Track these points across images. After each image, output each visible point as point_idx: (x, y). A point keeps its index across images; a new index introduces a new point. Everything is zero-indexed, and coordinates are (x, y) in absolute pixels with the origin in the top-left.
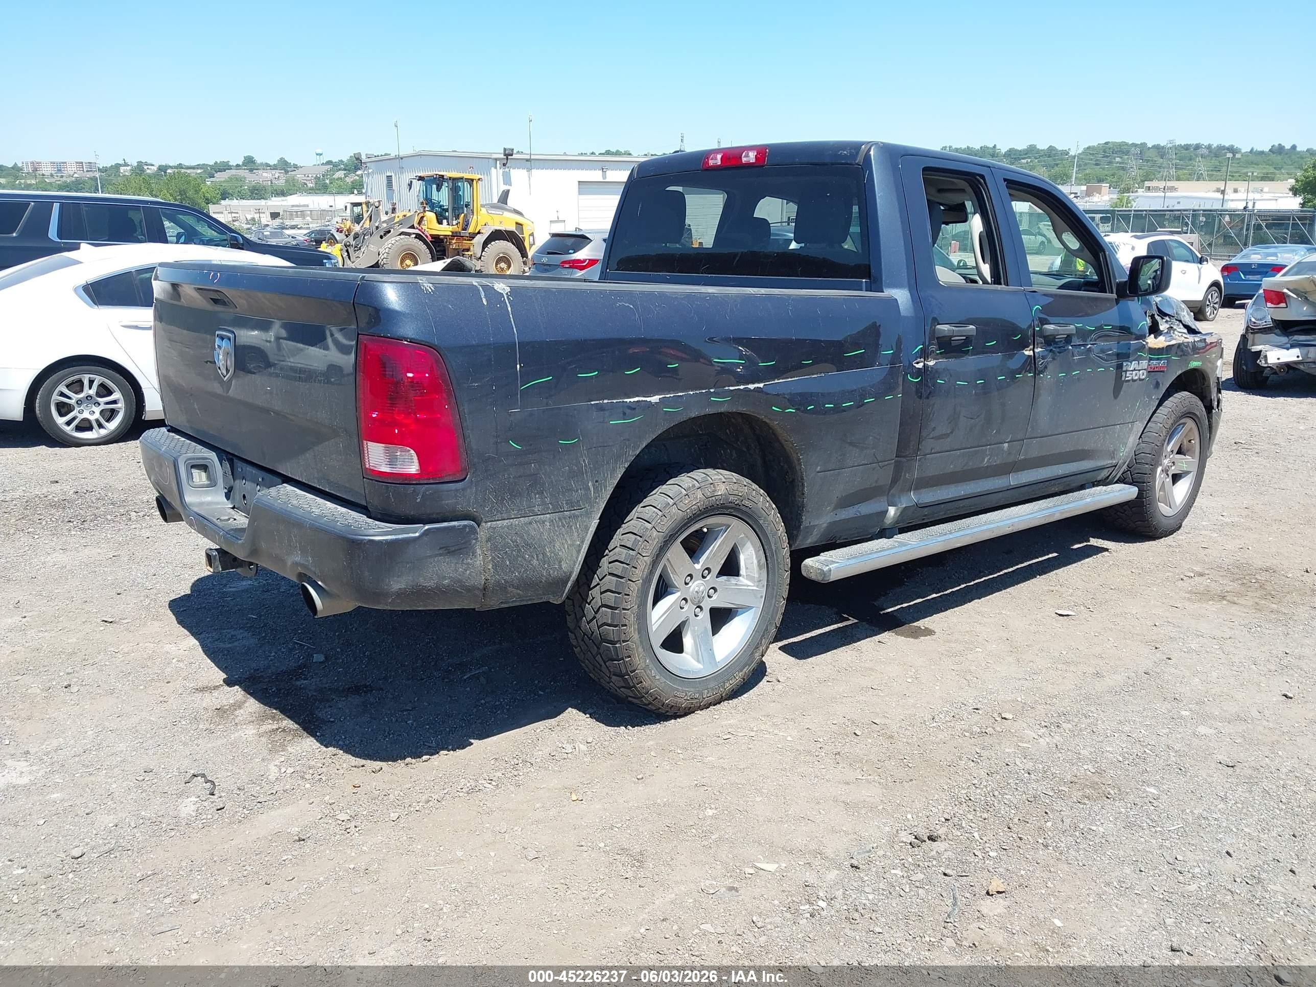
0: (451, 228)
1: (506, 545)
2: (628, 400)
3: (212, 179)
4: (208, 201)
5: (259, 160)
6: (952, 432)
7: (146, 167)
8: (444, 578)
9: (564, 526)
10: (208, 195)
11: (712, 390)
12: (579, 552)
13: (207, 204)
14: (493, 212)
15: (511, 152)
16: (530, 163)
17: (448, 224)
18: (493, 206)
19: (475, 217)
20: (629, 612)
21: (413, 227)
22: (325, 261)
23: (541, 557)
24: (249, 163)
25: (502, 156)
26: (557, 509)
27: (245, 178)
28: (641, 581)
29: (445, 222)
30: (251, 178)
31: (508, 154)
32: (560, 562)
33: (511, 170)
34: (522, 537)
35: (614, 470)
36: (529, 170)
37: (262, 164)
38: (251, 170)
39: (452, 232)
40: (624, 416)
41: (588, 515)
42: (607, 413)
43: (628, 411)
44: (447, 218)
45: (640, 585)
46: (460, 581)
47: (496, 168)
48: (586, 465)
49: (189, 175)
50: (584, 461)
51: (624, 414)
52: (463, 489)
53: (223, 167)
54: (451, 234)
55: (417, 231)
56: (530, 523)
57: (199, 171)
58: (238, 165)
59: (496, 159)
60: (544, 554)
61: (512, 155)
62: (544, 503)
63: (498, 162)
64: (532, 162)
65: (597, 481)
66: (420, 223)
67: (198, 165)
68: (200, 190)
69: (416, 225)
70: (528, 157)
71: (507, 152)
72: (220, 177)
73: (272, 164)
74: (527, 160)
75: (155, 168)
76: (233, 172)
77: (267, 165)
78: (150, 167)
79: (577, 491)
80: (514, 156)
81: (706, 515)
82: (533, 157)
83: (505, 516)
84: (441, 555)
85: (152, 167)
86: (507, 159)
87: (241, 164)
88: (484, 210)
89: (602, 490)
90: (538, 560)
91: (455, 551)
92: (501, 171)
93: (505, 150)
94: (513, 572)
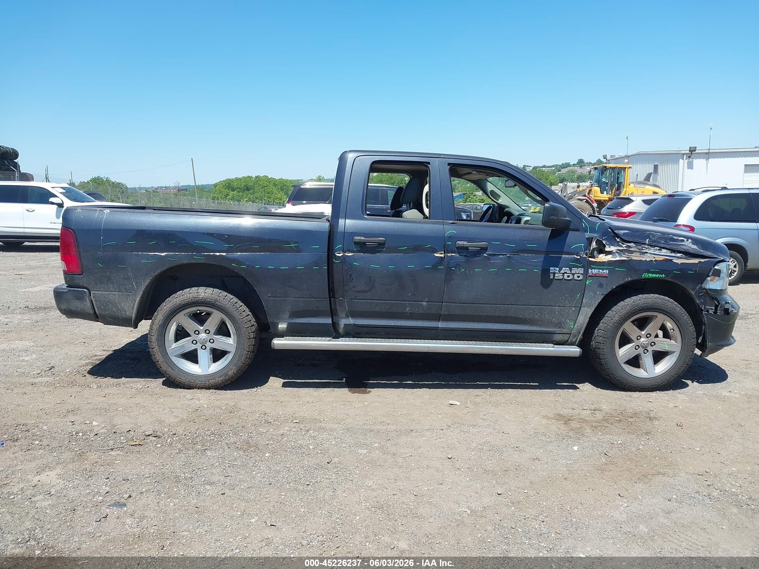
0: (608, 196)
1: (101, 301)
2: (150, 254)
3: (559, 172)
4: (552, 184)
5: (586, 161)
6: (370, 290)
7: (527, 168)
8: (78, 308)
9: (124, 298)
10: (552, 181)
11: (194, 253)
12: (133, 309)
13: (551, 185)
14: (638, 186)
15: (695, 149)
16: (708, 155)
17: (607, 194)
18: (640, 183)
19: (625, 189)
20: (153, 337)
21: (585, 196)
22: (462, 213)
23: (116, 308)
24: (581, 163)
25: (688, 152)
26: (120, 291)
27: (576, 171)
28: (158, 326)
29: (605, 192)
30: (579, 171)
31: (692, 150)
32: (125, 312)
33: (694, 160)
34: (107, 299)
35: (144, 280)
36: (707, 159)
37: (588, 163)
38: (581, 167)
39: (609, 198)
40: (148, 259)
41: (135, 295)
42: (140, 257)
43: (150, 258)
44: (606, 190)
45: (157, 327)
46: (83, 310)
47: (683, 159)
48: (131, 276)
49: (544, 171)
50: (130, 274)
51: (148, 258)
52: (82, 278)
53: (567, 165)
54: (608, 199)
55: (586, 198)
56: (109, 294)
57: (553, 168)
58: (574, 164)
59: (684, 154)
60: (117, 307)
61: (695, 151)
62: (114, 287)
63: (685, 156)
64: (710, 155)
65: (137, 283)
66: (589, 193)
67: (553, 165)
68: (548, 179)
69: (587, 194)
70: (707, 151)
71: (691, 149)
72: (564, 171)
73: (593, 163)
74: (706, 153)
75: (531, 168)
76: (571, 168)
77: (590, 163)
78: (529, 168)
79: (128, 285)
80: (697, 151)
81: (194, 305)
82: (711, 151)
83: (99, 290)
84: (75, 299)
85: (530, 168)
86: (692, 153)
87: (576, 163)
88: (632, 185)
89: (139, 286)
90: (115, 308)
91: (79, 299)
92: (687, 161)
93: (690, 148)
94: (105, 311)
